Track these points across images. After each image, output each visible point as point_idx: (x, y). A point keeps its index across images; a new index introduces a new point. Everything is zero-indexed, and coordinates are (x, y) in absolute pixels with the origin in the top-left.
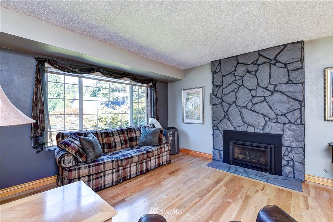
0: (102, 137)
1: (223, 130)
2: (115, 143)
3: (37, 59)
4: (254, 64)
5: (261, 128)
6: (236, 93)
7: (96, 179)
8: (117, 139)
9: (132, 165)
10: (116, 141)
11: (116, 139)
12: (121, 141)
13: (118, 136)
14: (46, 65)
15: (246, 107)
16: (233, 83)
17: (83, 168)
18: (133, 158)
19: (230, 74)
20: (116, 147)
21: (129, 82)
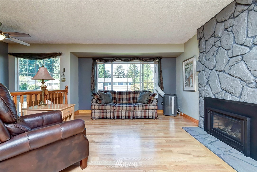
0: (117, 95)
1: (205, 97)
2: (123, 99)
3: (93, 59)
4: (231, 18)
5: (238, 96)
6: (215, 56)
7: (102, 112)
8: (125, 97)
9: (122, 111)
10: (124, 98)
11: (123, 97)
12: (126, 98)
13: (125, 95)
14: (97, 61)
15: (223, 71)
16: (213, 46)
17: (96, 105)
18: (122, 107)
19: (211, 37)
20: (122, 101)
21: (139, 62)
